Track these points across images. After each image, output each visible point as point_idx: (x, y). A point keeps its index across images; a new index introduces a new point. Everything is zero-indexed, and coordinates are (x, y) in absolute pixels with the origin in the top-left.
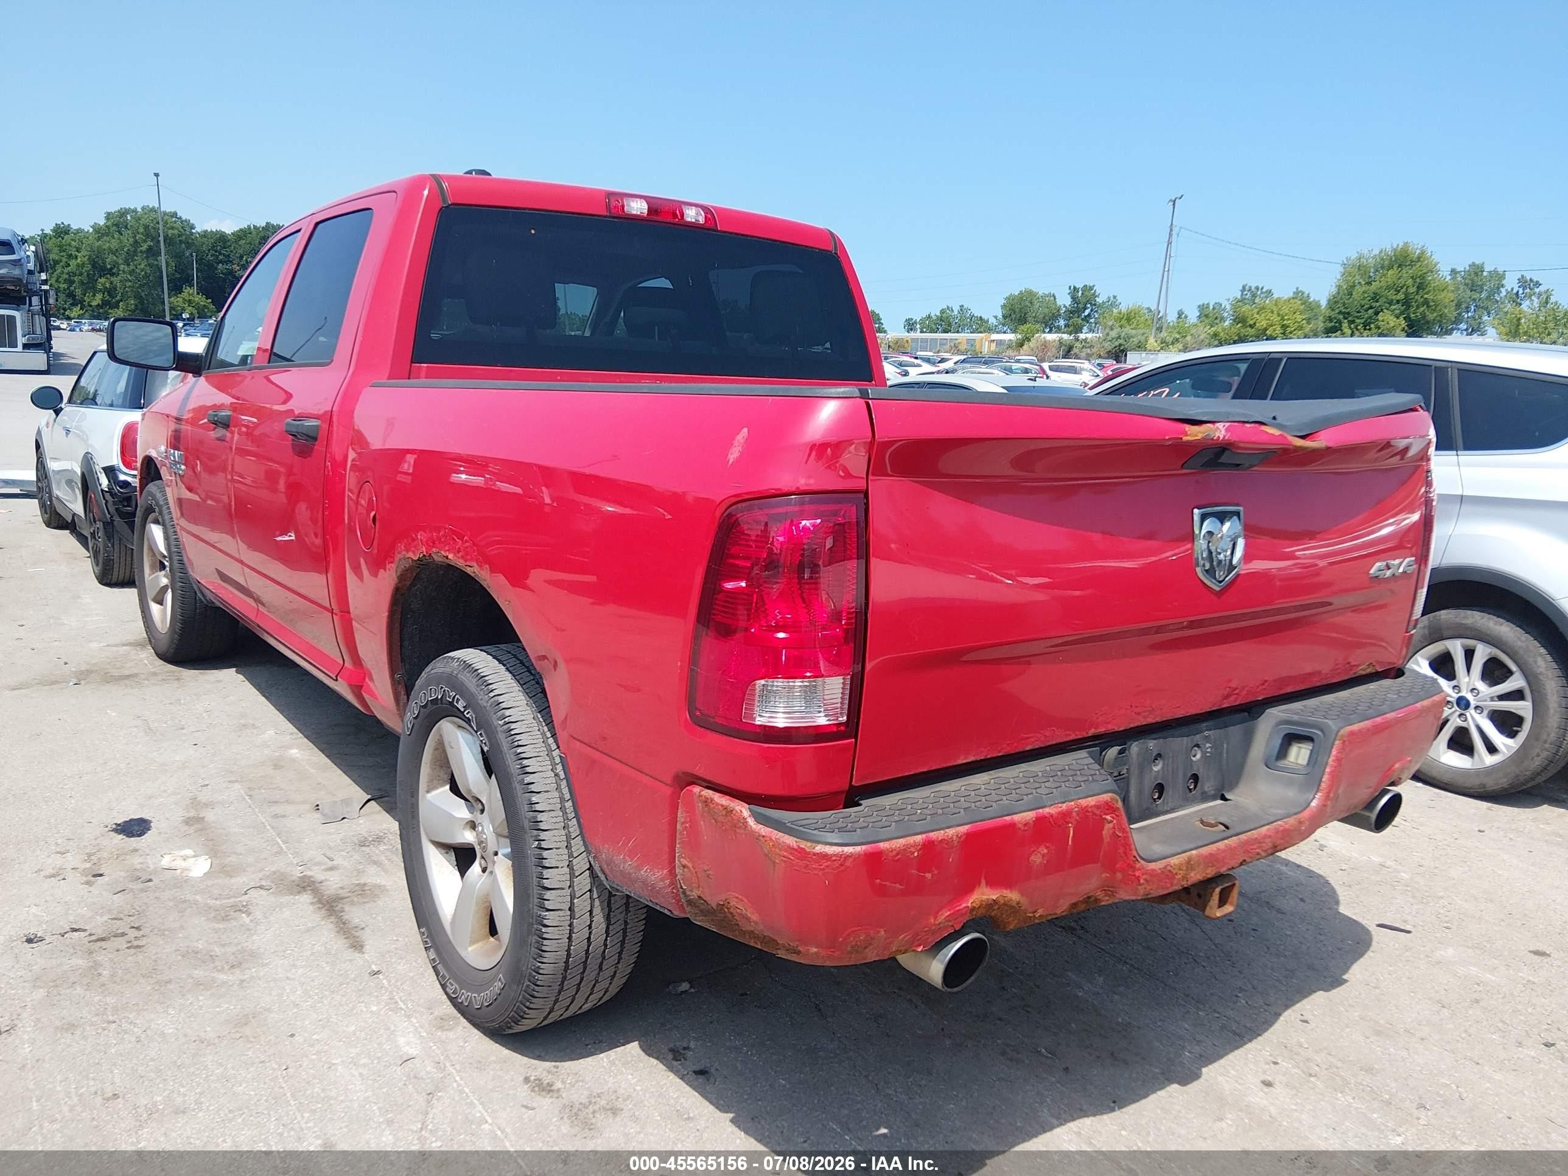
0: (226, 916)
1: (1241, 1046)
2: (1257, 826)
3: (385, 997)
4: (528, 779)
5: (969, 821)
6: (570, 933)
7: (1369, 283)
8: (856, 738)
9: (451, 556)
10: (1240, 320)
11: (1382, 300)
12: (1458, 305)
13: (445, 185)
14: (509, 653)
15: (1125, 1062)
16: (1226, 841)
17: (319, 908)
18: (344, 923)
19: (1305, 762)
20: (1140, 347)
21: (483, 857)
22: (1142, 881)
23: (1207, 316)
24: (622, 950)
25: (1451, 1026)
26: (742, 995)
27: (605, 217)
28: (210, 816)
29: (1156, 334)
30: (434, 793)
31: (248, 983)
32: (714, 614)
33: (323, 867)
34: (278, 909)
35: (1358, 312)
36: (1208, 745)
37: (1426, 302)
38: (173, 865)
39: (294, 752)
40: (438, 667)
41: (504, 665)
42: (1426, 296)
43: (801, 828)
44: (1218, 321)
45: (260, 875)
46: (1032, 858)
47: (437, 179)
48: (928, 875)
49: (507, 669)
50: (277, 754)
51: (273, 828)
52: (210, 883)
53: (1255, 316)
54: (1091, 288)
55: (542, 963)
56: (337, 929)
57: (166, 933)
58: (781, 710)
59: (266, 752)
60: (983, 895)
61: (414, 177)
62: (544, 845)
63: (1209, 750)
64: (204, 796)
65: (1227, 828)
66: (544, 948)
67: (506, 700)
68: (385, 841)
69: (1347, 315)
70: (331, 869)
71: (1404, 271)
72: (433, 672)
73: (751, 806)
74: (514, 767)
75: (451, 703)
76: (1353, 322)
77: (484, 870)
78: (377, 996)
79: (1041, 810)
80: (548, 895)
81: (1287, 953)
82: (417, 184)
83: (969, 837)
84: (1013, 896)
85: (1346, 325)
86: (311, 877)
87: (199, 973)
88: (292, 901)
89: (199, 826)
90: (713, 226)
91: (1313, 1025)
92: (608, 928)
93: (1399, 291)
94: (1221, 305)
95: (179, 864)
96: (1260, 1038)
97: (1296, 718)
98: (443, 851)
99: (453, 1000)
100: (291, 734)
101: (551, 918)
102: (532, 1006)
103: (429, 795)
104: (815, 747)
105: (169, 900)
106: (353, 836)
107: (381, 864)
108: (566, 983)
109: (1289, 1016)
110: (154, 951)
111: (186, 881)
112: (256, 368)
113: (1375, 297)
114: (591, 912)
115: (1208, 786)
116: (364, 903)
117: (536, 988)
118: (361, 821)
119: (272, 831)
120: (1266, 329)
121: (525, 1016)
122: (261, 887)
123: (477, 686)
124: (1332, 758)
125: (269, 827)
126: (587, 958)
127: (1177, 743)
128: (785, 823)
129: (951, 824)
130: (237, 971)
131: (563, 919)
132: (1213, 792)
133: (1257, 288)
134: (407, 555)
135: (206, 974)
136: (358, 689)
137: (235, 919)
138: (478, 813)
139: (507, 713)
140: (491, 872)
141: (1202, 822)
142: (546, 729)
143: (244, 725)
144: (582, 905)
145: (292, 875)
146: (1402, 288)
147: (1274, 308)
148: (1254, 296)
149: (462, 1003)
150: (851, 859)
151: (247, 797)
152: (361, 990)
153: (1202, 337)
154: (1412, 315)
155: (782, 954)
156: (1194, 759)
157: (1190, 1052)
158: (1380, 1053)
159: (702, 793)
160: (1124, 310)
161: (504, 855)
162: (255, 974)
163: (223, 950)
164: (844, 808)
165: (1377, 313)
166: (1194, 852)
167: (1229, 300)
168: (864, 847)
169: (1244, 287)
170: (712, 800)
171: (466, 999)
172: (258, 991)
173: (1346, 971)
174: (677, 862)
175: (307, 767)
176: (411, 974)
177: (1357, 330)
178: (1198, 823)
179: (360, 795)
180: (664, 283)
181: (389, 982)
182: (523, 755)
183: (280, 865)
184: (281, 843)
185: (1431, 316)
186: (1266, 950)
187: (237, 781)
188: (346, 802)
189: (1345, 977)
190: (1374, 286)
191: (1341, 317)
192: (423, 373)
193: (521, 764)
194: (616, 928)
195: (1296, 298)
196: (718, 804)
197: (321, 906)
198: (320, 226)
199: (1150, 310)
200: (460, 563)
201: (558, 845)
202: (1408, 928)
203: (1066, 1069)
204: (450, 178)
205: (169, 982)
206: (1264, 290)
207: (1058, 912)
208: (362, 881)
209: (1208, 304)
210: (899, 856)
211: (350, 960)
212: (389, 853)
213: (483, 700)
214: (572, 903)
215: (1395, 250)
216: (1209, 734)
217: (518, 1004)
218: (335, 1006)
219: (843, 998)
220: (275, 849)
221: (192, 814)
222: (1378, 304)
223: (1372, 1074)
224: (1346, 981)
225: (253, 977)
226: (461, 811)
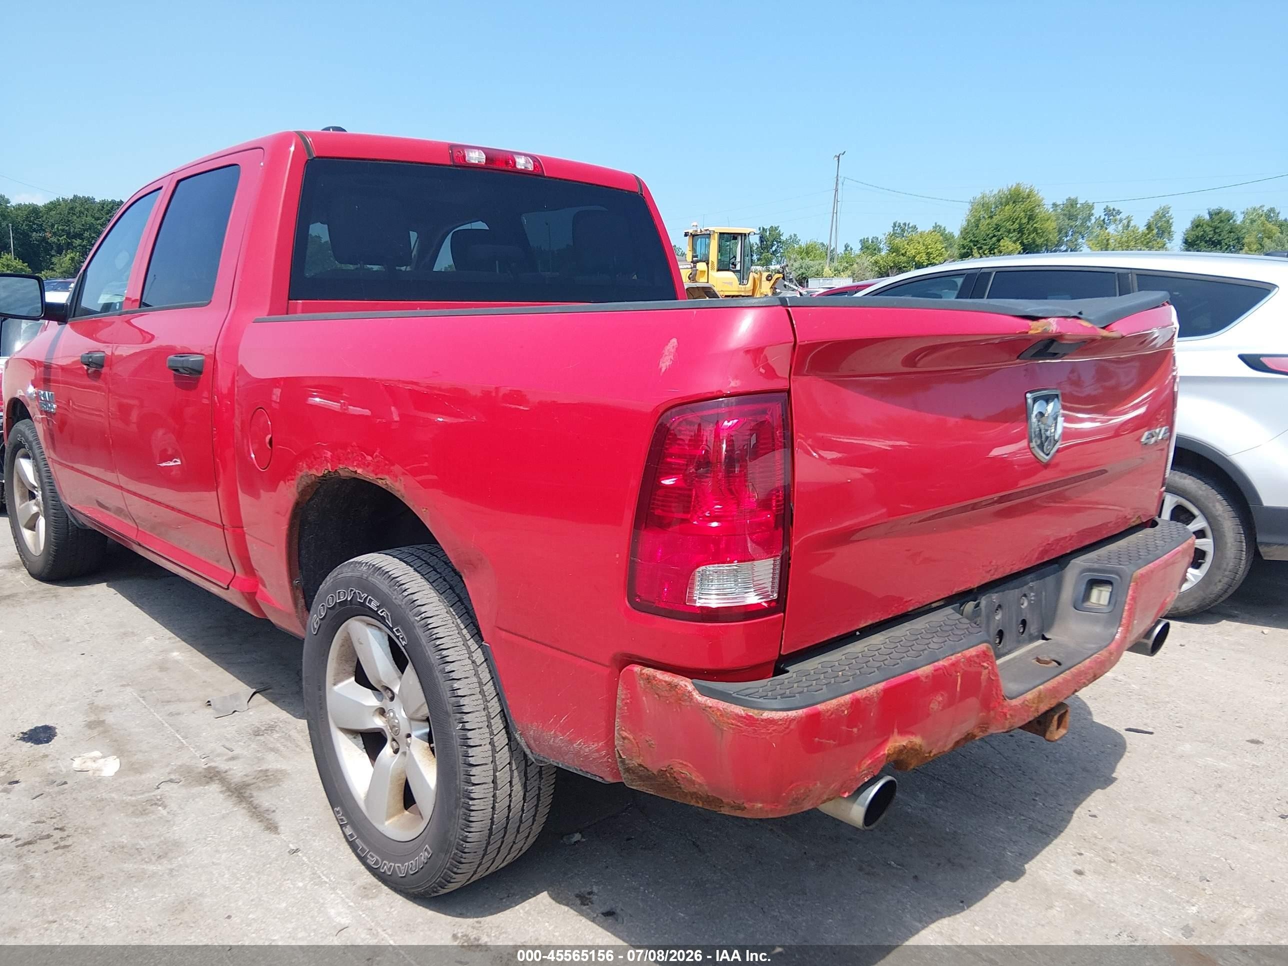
0: (144, 810)
1: (1050, 843)
2: (1081, 660)
3: (307, 873)
4: (449, 668)
5: (884, 678)
6: (493, 804)
7: (991, 217)
8: (784, 612)
9: (359, 471)
10: (894, 250)
11: (1003, 230)
12: (1060, 231)
13: (309, 140)
14: (413, 555)
15: (962, 866)
16: (1062, 675)
17: (229, 796)
18: (255, 808)
19: (1106, 603)
20: (818, 274)
21: (394, 740)
22: (1008, 716)
23: (867, 248)
24: (536, 814)
25: (1206, 809)
26: (628, 839)
27: (450, 166)
28: (110, 718)
29: (830, 264)
30: (340, 685)
31: (178, 871)
32: (653, 508)
33: (225, 758)
34: (191, 800)
35: (985, 240)
36: (1032, 594)
37: (1035, 230)
38: (84, 767)
39: (175, 654)
40: (346, 570)
41: (411, 566)
42: (1035, 225)
43: (747, 698)
44: (876, 252)
45: (168, 770)
46: (932, 706)
47: (301, 135)
48: (855, 730)
49: (415, 570)
50: (160, 658)
51: (170, 725)
52: (122, 781)
53: (906, 246)
54: (776, 229)
55: (470, 832)
56: (251, 813)
57: (90, 831)
58: (714, 592)
59: (150, 656)
60: (897, 742)
61: (281, 134)
62: (468, 726)
63: (1033, 598)
64: (101, 701)
65: (1059, 664)
66: (471, 819)
67: (420, 598)
68: (277, 729)
69: (976, 243)
70: (233, 758)
71: (1017, 206)
72: (340, 576)
73: (695, 681)
74: (434, 658)
75: (363, 604)
76: (981, 248)
77: (396, 751)
78: (301, 873)
79: (936, 664)
80: (474, 771)
81: (1063, 760)
82: (282, 140)
83: (887, 691)
84: (917, 740)
85: (976, 250)
86: (215, 767)
87: (129, 866)
88: (203, 791)
89: (101, 729)
90: (540, 172)
91: (1100, 818)
92: (525, 795)
93: (1014, 222)
94: (877, 239)
95: (90, 765)
96: (1062, 834)
97: (1096, 566)
98: (351, 737)
99: (374, 871)
100: (170, 638)
101: (477, 792)
102: (459, 871)
103: (336, 688)
104: (745, 624)
105: (86, 799)
106: (246, 727)
107: (278, 750)
108: (489, 848)
109: (1080, 813)
110: (82, 850)
111: (99, 781)
112: (127, 313)
113: (997, 228)
114: (511, 782)
115: (1033, 628)
116: (270, 787)
117: (464, 855)
118: (251, 713)
119: (170, 728)
120: (915, 257)
121: (452, 881)
122: (171, 781)
123: (390, 587)
124: (1129, 597)
125: (166, 725)
126: (507, 824)
127: (1011, 594)
128: (731, 694)
129: (869, 683)
130: (165, 861)
131: (487, 791)
132: (1036, 634)
133: (905, 224)
134: (308, 473)
135: (136, 867)
136: (251, 597)
137: (152, 812)
138: (388, 701)
139: (423, 609)
140: (404, 753)
141: (1038, 660)
142: (459, 621)
143: (125, 634)
144: (503, 776)
145: (197, 767)
146: (1016, 219)
147: (920, 240)
148: (903, 231)
149: (385, 872)
150: (795, 722)
151: (141, 699)
152: (283, 869)
153: (866, 265)
154: (1025, 241)
155: (725, 811)
156: (1022, 607)
157: (1011, 852)
158: (1158, 837)
159: (644, 671)
160: (803, 245)
161: (417, 737)
162: (181, 863)
163: (147, 843)
164: (773, 676)
165: (999, 241)
166: (1041, 687)
167: (885, 234)
168: (805, 710)
169: (895, 224)
170: (654, 677)
171: (389, 869)
172: (188, 878)
173: (1113, 771)
174: (616, 734)
175: (191, 667)
176: (328, 850)
177: (984, 254)
178: (1034, 661)
179: (245, 690)
180: (481, 225)
181: (309, 858)
182: (441, 647)
183: (184, 759)
184: (180, 738)
185: (1039, 241)
186: (1046, 758)
187: (128, 685)
188: (235, 696)
189: (1114, 775)
190: (995, 220)
191: (972, 244)
192: (300, 308)
193: (440, 655)
194: (532, 794)
195: (935, 231)
196: (660, 681)
197: (230, 794)
198: (182, 183)
199: (823, 245)
200: (370, 477)
201: (480, 725)
202: (1150, 730)
203: (916, 877)
204: (312, 134)
205: (101, 877)
206: (910, 226)
207: (946, 749)
208: (264, 767)
209: (868, 238)
210: (833, 716)
211: (269, 842)
212: (283, 740)
213: (397, 598)
214: (495, 776)
215: (1010, 190)
216: (1033, 583)
217: (445, 870)
218: (263, 885)
219: (714, 833)
220: (177, 745)
221: (93, 718)
222: (999, 233)
223: (1157, 855)
224: (1115, 779)
225: (180, 866)
226: (370, 700)
